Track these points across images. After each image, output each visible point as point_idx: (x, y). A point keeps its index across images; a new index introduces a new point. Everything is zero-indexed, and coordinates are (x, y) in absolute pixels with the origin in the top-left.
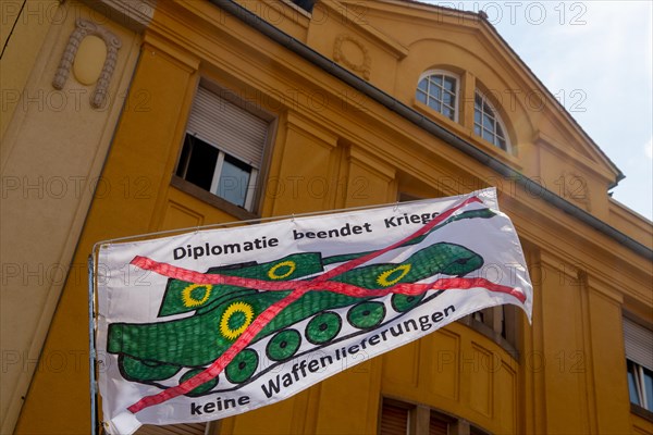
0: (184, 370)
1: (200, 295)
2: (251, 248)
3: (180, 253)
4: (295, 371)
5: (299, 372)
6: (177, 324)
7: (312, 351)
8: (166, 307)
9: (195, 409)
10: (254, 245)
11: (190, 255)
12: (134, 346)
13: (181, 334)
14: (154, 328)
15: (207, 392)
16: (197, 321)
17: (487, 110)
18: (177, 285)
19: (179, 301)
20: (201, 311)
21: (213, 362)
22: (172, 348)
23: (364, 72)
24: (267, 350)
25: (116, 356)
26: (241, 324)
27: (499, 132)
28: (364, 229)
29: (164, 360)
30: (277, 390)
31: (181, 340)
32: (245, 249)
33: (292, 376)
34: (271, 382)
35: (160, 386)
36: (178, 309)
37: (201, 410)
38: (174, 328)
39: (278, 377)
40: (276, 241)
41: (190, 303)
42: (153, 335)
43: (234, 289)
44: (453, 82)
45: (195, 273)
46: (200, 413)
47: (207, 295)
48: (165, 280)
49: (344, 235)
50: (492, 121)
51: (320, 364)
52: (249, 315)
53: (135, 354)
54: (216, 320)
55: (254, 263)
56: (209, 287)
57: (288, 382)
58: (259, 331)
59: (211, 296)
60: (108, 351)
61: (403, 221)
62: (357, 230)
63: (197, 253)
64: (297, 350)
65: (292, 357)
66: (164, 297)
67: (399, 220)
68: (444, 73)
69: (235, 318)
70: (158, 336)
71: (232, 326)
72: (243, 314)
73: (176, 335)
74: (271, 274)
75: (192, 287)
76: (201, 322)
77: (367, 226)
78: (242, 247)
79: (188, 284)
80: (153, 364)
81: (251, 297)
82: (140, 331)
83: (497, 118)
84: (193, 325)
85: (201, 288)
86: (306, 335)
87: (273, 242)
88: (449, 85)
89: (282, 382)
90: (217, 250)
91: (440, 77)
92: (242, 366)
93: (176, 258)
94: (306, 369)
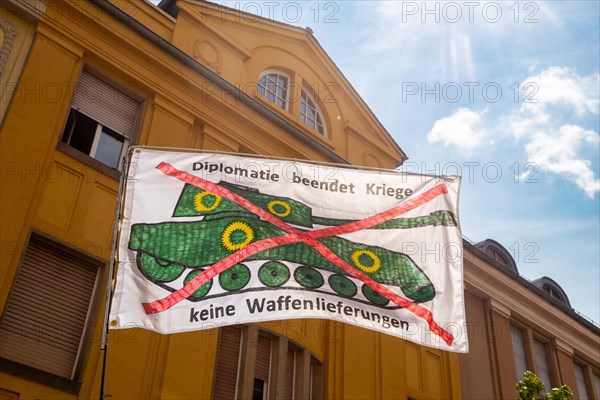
0: (188, 271)
1: (210, 202)
2: (256, 177)
3: (198, 166)
4: (280, 301)
5: (283, 304)
6: (188, 226)
7: (297, 289)
8: (180, 208)
9: (193, 317)
10: (259, 175)
11: (206, 169)
12: (151, 244)
13: (189, 236)
14: (167, 226)
15: (203, 298)
16: (204, 226)
17: (310, 103)
18: (191, 190)
19: (191, 204)
20: (208, 218)
21: (211, 265)
22: (181, 248)
23: (216, 68)
24: (259, 272)
25: (135, 253)
26: (240, 242)
27: (319, 120)
28: (349, 188)
29: (172, 259)
30: (260, 310)
31: (188, 241)
32: (252, 175)
33: (277, 304)
34: (256, 301)
35: (168, 289)
36: (190, 212)
37: (198, 316)
38: (185, 229)
39: (264, 300)
40: (277, 176)
41: (200, 207)
42: (167, 233)
43: (240, 209)
44: (285, 80)
45: (207, 183)
46: (197, 320)
47: (216, 204)
48: (182, 184)
49: (332, 190)
50: (314, 112)
51: (302, 305)
52: (250, 236)
53: (151, 252)
54: (220, 229)
55: (257, 191)
56: (219, 198)
57: (271, 308)
58: (255, 252)
59: (219, 206)
60: (129, 247)
61: (381, 191)
62: (343, 188)
63: (212, 168)
64: (285, 282)
65: (278, 287)
66: (180, 199)
67: (379, 188)
68: (279, 73)
69: (237, 235)
70: (171, 234)
71: (232, 239)
72: (245, 234)
73: (185, 235)
74: (270, 206)
75: (204, 194)
76: (206, 228)
77: (352, 186)
78: (249, 173)
79: (201, 191)
80: (165, 263)
81: (253, 221)
82: (157, 230)
83: (318, 110)
84: (200, 229)
85: (212, 196)
86: (295, 275)
87: (275, 177)
88: (282, 82)
89: (266, 305)
90: (229, 170)
91: (276, 76)
92: (234, 276)
93: (194, 169)
94: (290, 304)
